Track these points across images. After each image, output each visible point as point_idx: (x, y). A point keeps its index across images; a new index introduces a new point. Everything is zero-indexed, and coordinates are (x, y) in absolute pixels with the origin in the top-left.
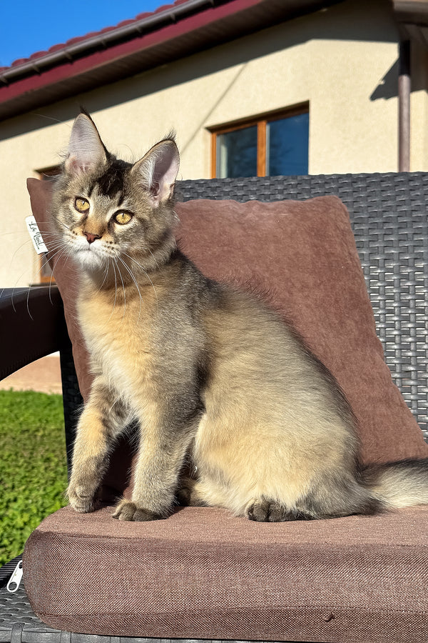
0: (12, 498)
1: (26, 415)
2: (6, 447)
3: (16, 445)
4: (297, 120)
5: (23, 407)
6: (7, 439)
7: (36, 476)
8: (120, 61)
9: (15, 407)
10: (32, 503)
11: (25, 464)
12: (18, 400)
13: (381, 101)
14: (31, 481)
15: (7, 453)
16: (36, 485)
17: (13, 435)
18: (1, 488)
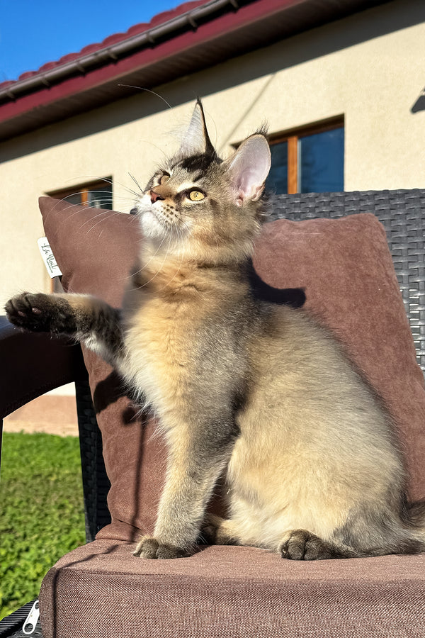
0: (24, 548)
1: (38, 459)
2: (17, 493)
3: (28, 492)
4: (331, 135)
5: (35, 451)
6: (18, 485)
7: (50, 524)
8: (136, 73)
9: (26, 450)
10: (46, 553)
11: (38, 512)
12: (29, 443)
13: (423, 114)
14: (44, 530)
15: (17, 500)
16: (49, 534)
17: (24, 480)
18: (12, 537)
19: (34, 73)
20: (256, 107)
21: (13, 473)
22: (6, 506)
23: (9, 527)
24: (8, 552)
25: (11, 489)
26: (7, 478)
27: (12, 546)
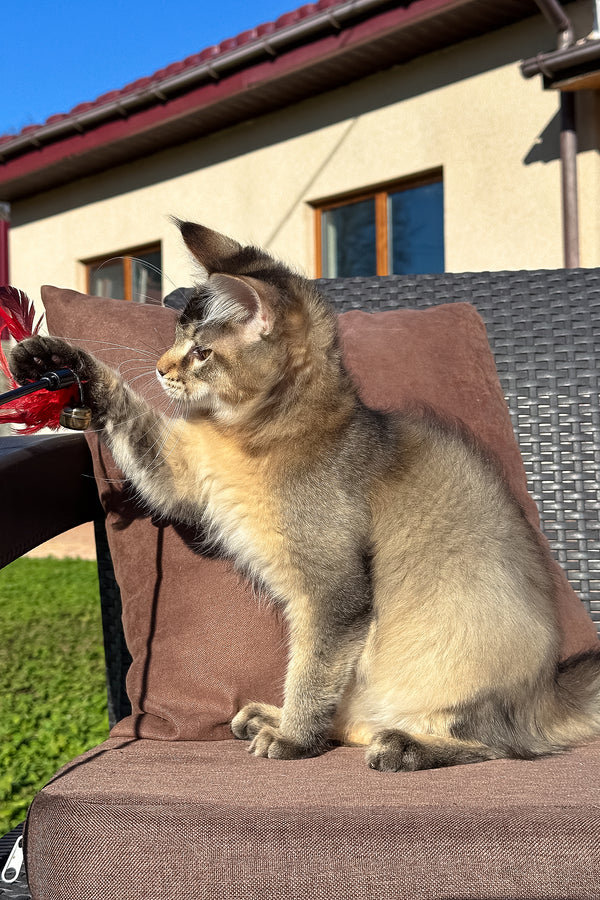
0: (44, 713)
1: (68, 592)
2: (38, 639)
3: (52, 637)
4: (428, 191)
5: (64, 581)
6: (40, 628)
7: (79, 680)
8: (191, 116)
9: (53, 581)
10: (72, 719)
12: (57, 571)
13: (538, 166)
14: (71, 688)
15: (37, 649)
16: (78, 693)
17: (48, 621)
18: (29, 698)
19: (65, 116)
20: (335, 158)
21: (34, 613)
22: (23, 658)
23: (26, 685)
24: (23, 720)
25: (31, 634)
26: (28, 619)
27: (29, 711)
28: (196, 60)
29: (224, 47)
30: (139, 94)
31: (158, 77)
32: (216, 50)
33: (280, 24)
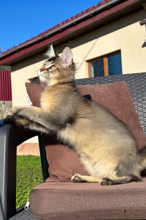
0: (26, 192)
1: (29, 163)
2: (23, 175)
3: (26, 174)
4: (117, 56)
5: (28, 161)
6: (23, 172)
7: (34, 184)
9: (25, 161)
12: (26, 158)
14: (32, 186)
15: (23, 177)
17: (25, 170)
18: (22, 188)
19: (24, 43)
20: (93, 49)
21: (21, 168)
22: (20, 179)
23: (21, 185)
24: (21, 193)
25: (21, 173)
26: (20, 170)
27: (22, 191)
28: (56, 27)
29: (63, 23)
30: (42, 37)
31: (46, 32)
32: (61, 24)
33: (77, 16)
